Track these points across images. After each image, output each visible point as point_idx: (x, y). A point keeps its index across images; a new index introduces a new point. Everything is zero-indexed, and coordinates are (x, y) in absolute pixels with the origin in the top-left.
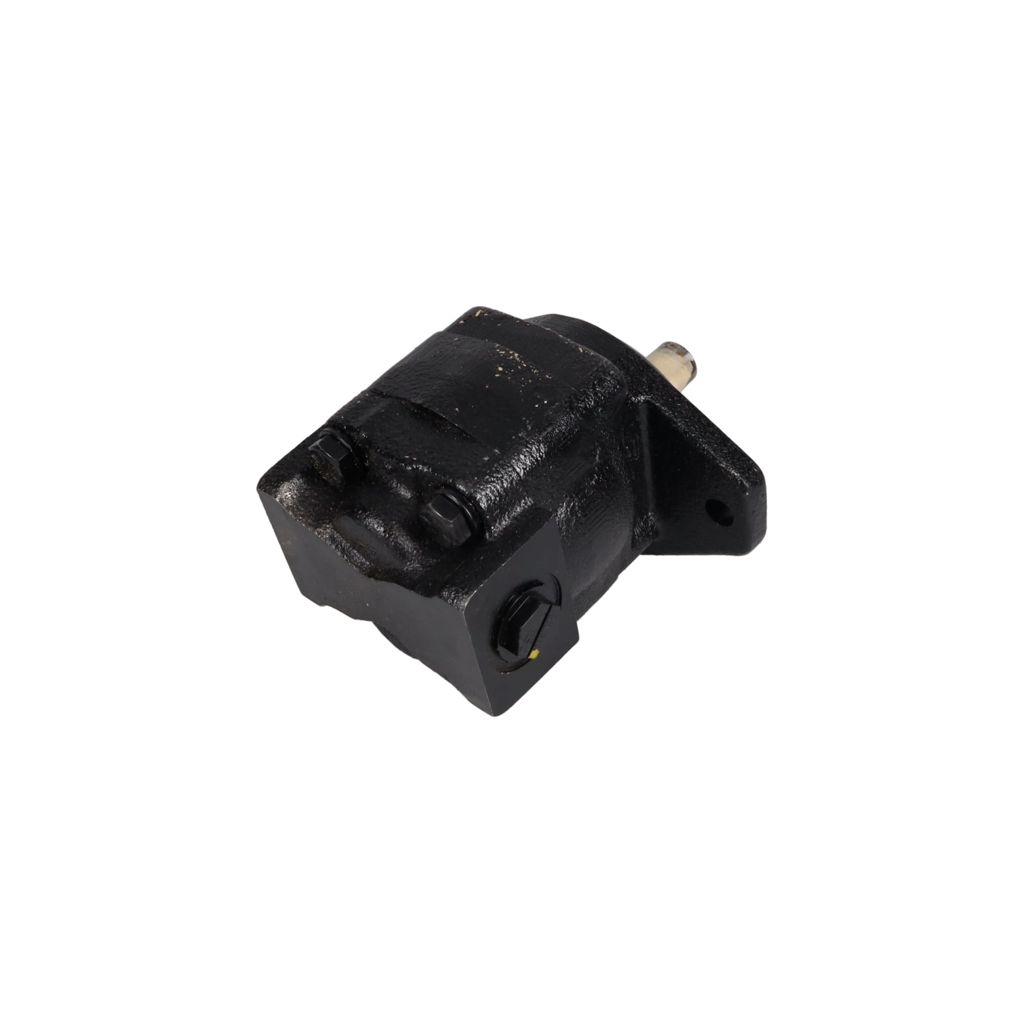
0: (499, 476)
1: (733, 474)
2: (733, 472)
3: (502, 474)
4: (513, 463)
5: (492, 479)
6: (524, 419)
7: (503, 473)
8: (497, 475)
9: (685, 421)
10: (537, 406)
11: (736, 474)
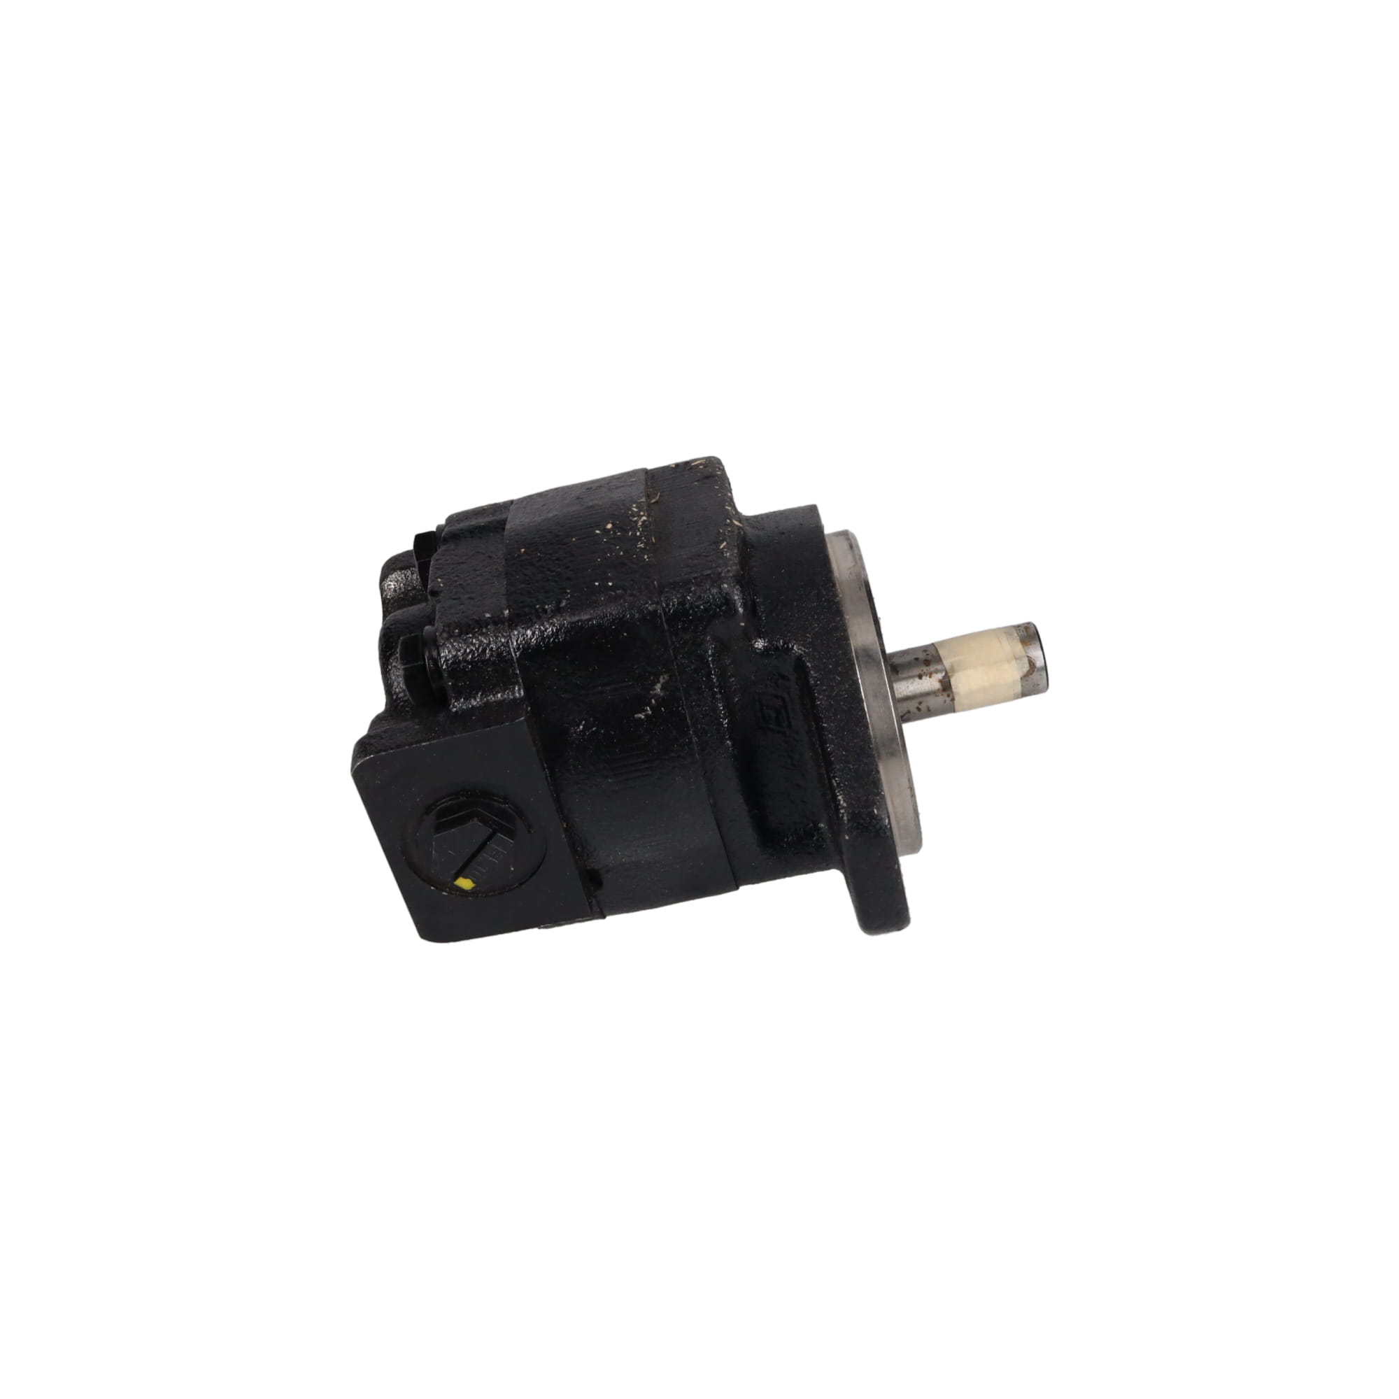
0: (485, 641)
1: (839, 800)
2: (840, 798)
3: (490, 641)
4: (514, 635)
5: (474, 641)
6: (568, 591)
7: (491, 639)
8: (483, 639)
9: (830, 703)
10: (597, 584)
11: (842, 802)
